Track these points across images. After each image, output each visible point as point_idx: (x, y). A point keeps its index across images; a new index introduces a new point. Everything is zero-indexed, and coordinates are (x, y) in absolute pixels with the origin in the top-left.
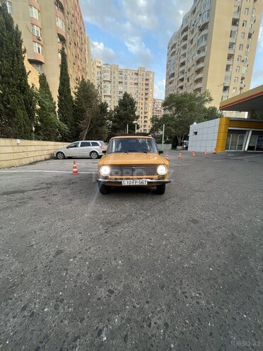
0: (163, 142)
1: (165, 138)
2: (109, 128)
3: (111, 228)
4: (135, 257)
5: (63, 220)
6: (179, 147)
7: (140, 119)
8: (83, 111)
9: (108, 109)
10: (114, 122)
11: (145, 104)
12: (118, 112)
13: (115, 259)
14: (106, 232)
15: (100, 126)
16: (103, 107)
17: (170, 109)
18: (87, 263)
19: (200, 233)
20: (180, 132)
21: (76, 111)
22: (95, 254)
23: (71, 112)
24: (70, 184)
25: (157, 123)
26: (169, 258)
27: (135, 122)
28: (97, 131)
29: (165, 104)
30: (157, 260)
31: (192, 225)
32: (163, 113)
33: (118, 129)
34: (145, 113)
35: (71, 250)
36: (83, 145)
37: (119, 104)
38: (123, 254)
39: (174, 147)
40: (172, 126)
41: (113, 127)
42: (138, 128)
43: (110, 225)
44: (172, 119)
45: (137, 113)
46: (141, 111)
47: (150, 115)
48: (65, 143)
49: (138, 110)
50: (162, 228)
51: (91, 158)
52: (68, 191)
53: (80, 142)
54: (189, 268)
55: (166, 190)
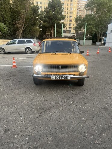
0: (85, 38)
1: (87, 35)
2: (40, 27)
3: (43, 113)
4: (61, 135)
5: (8, 106)
6: (98, 43)
7: (66, 18)
8: (19, 13)
9: (39, 11)
10: (44, 21)
11: (71, 5)
12: (48, 12)
13: (47, 136)
14: (40, 116)
15: (32, 25)
16: (35, 9)
17: (92, 9)
18: (27, 138)
19: (109, 118)
20: (100, 30)
21: (13, 12)
22: (32, 132)
23: (8, 14)
24: (11, 76)
25: (80, 22)
26: (84, 136)
27: (62, 21)
28: (30, 30)
29: (87, 6)
30: (76, 138)
31: (104, 112)
32: (85, 13)
33: (48, 27)
34: (71, 13)
35: (15, 129)
36: (20, 42)
37: (49, 6)
38: (52, 133)
39: (94, 43)
40: (93, 25)
41: (44, 26)
42: (64, 27)
43: (43, 110)
44: (93, 19)
45: (63, 14)
46: (67, 11)
47: (74, 15)
48: (5, 40)
49: (64, 10)
50: (80, 114)
51: (26, 53)
52: (10, 83)
53: (17, 40)
54: (99, 144)
55: (85, 83)
